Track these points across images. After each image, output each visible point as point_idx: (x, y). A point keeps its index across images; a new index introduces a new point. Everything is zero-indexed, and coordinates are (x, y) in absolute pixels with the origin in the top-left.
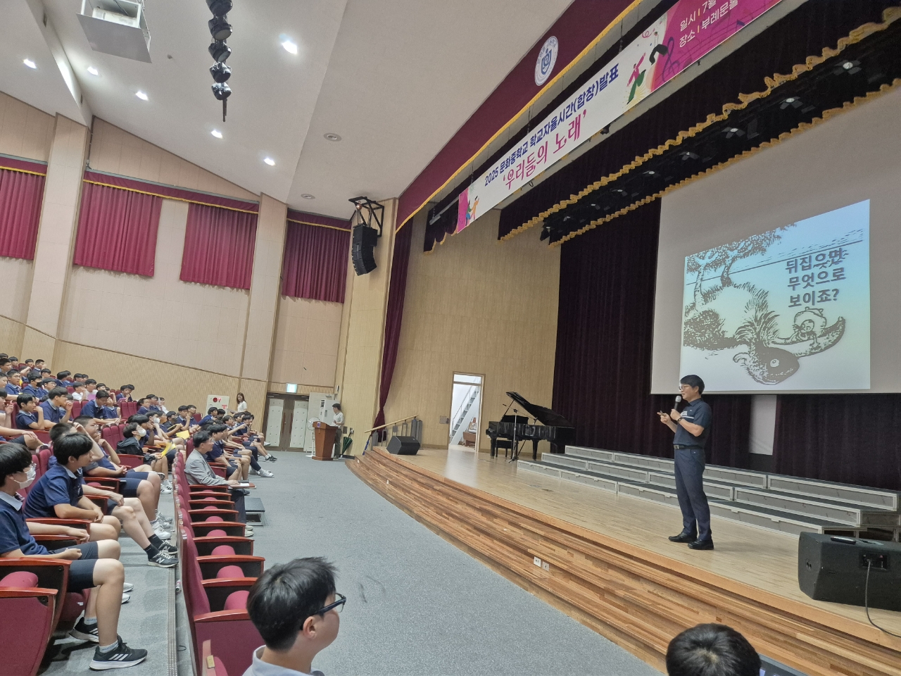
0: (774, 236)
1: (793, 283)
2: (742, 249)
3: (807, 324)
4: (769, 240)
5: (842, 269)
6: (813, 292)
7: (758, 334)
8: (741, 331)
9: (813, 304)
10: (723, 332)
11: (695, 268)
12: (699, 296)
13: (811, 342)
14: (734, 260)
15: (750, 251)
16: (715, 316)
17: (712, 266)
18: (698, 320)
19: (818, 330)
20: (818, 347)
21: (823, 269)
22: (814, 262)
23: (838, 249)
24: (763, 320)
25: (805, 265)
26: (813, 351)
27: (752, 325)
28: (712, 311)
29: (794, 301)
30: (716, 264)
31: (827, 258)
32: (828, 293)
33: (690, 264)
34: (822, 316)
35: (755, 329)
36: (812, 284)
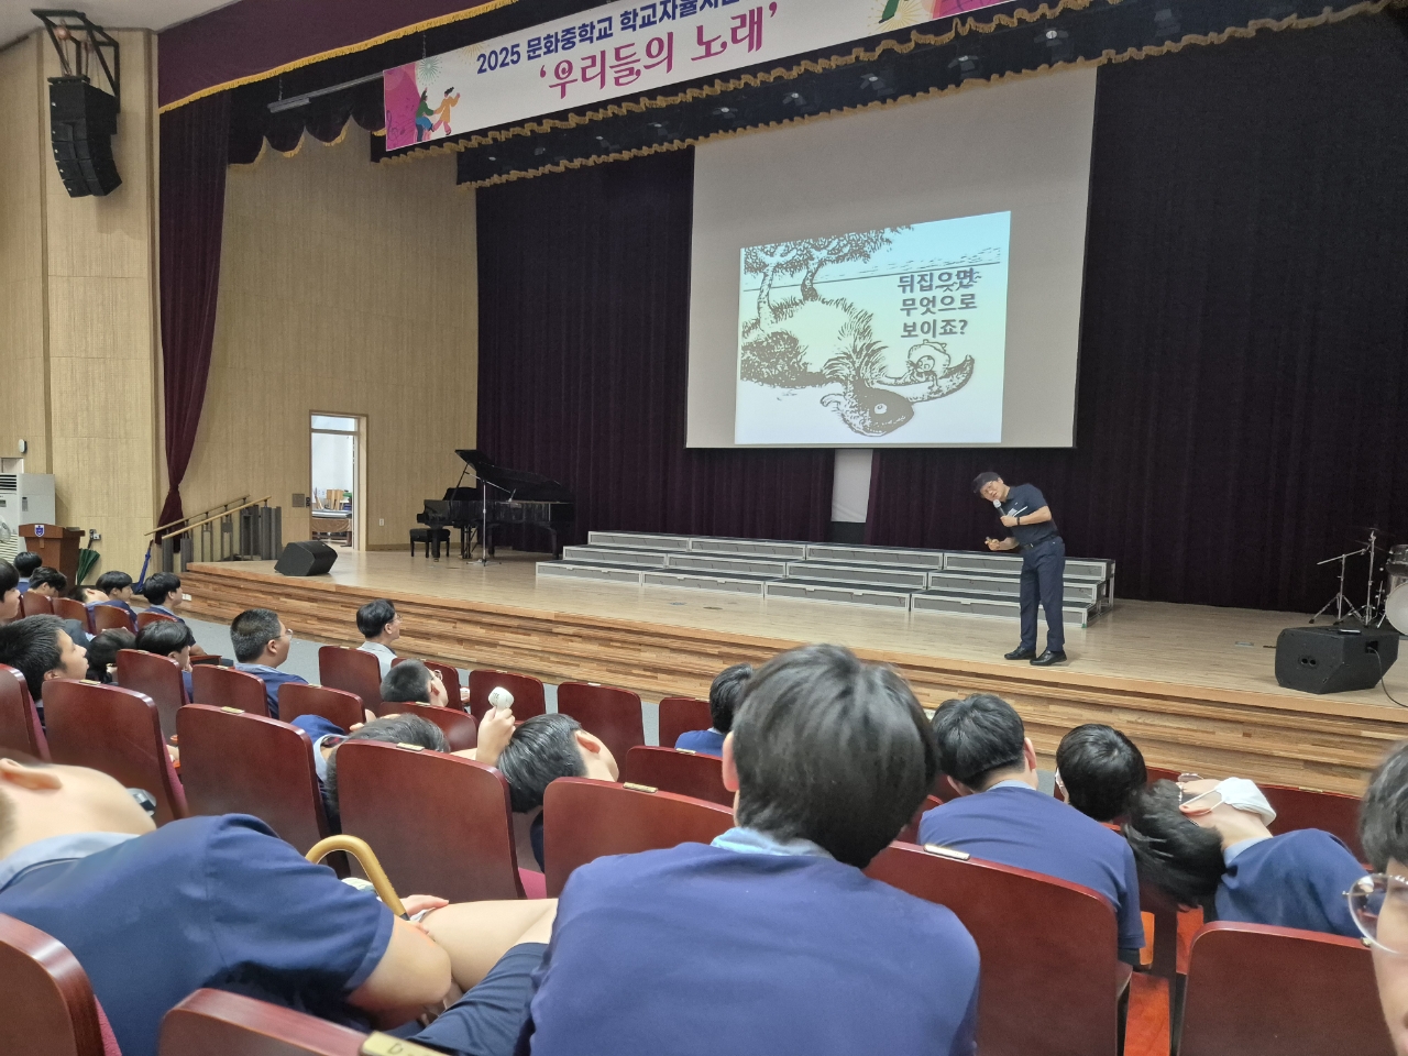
0: (882, 239)
1: (908, 306)
2: (834, 249)
3: (925, 361)
4: (875, 243)
5: (973, 296)
6: (935, 321)
7: (858, 370)
8: (831, 364)
9: (934, 336)
10: (805, 364)
11: (762, 267)
12: (766, 310)
13: (931, 384)
14: (821, 263)
15: (846, 254)
16: (793, 341)
17: (786, 269)
18: (765, 344)
19: (939, 370)
20: (938, 391)
21: (948, 293)
22: (936, 282)
23: (968, 269)
24: (864, 353)
25: (924, 284)
26: (932, 395)
27: (849, 357)
28: (787, 334)
29: (909, 330)
30: (793, 267)
31: (954, 279)
32: (952, 323)
33: (750, 261)
34: (944, 352)
35: (853, 363)
36: (932, 309)
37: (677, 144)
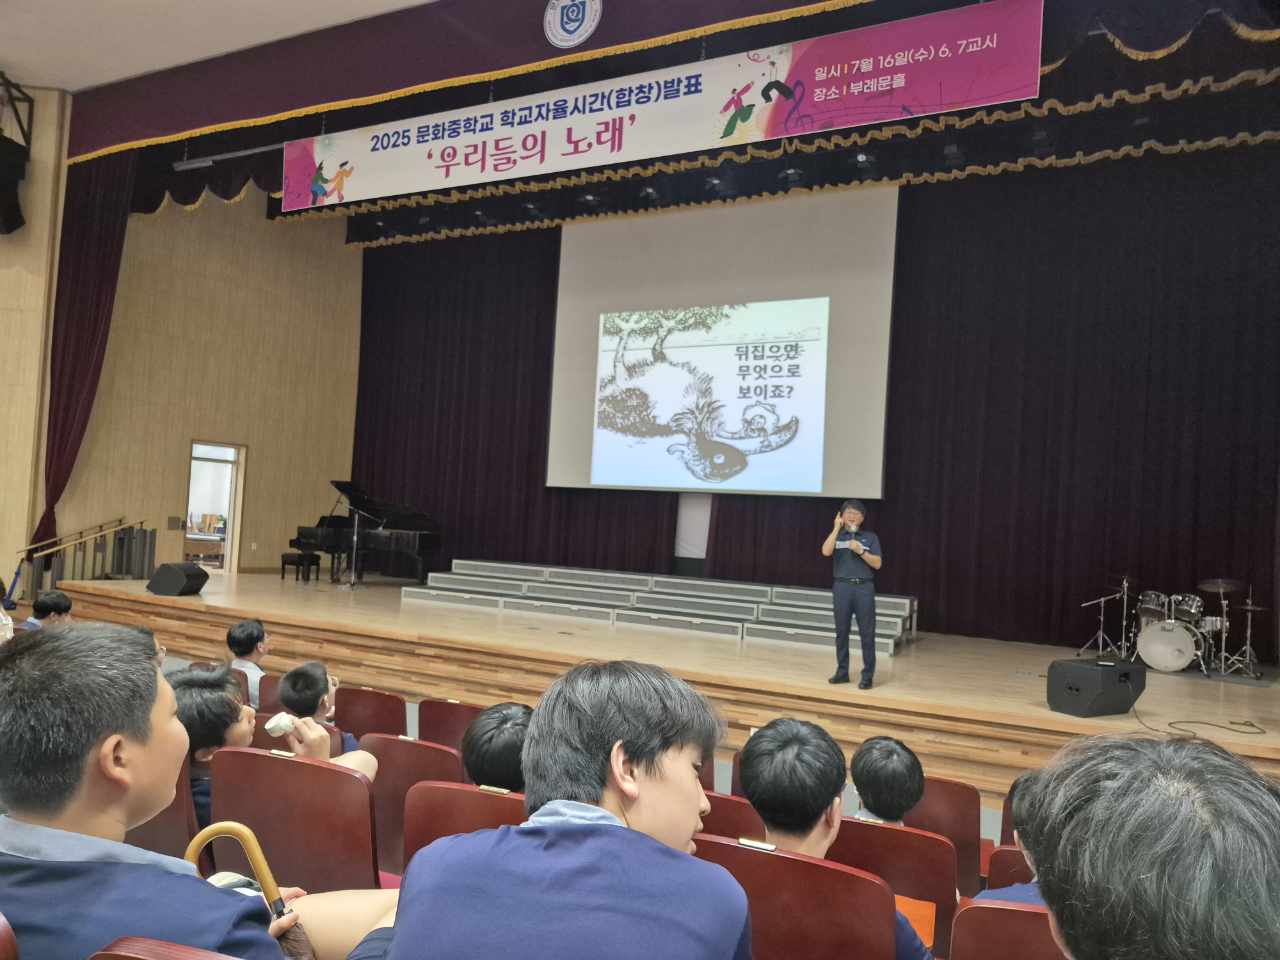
0: (722, 314)
1: (744, 372)
2: (681, 320)
3: (757, 419)
4: (716, 317)
5: (798, 367)
6: (766, 386)
7: (700, 424)
8: (678, 418)
9: (765, 398)
10: (654, 417)
11: (618, 331)
12: (621, 369)
13: (762, 439)
14: (670, 331)
15: (691, 325)
16: (644, 396)
17: (639, 334)
18: (619, 398)
19: (769, 427)
20: (769, 446)
21: (777, 363)
22: (767, 353)
23: (793, 344)
24: (706, 409)
25: (757, 353)
26: (763, 449)
27: (692, 413)
28: (639, 390)
29: (744, 392)
30: (646, 332)
31: (782, 351)
32: (781, 389)
33: (608, 326)
34: (774, 413)
35: (696, 418)
36: (765, 376)
37: (547, 223)
